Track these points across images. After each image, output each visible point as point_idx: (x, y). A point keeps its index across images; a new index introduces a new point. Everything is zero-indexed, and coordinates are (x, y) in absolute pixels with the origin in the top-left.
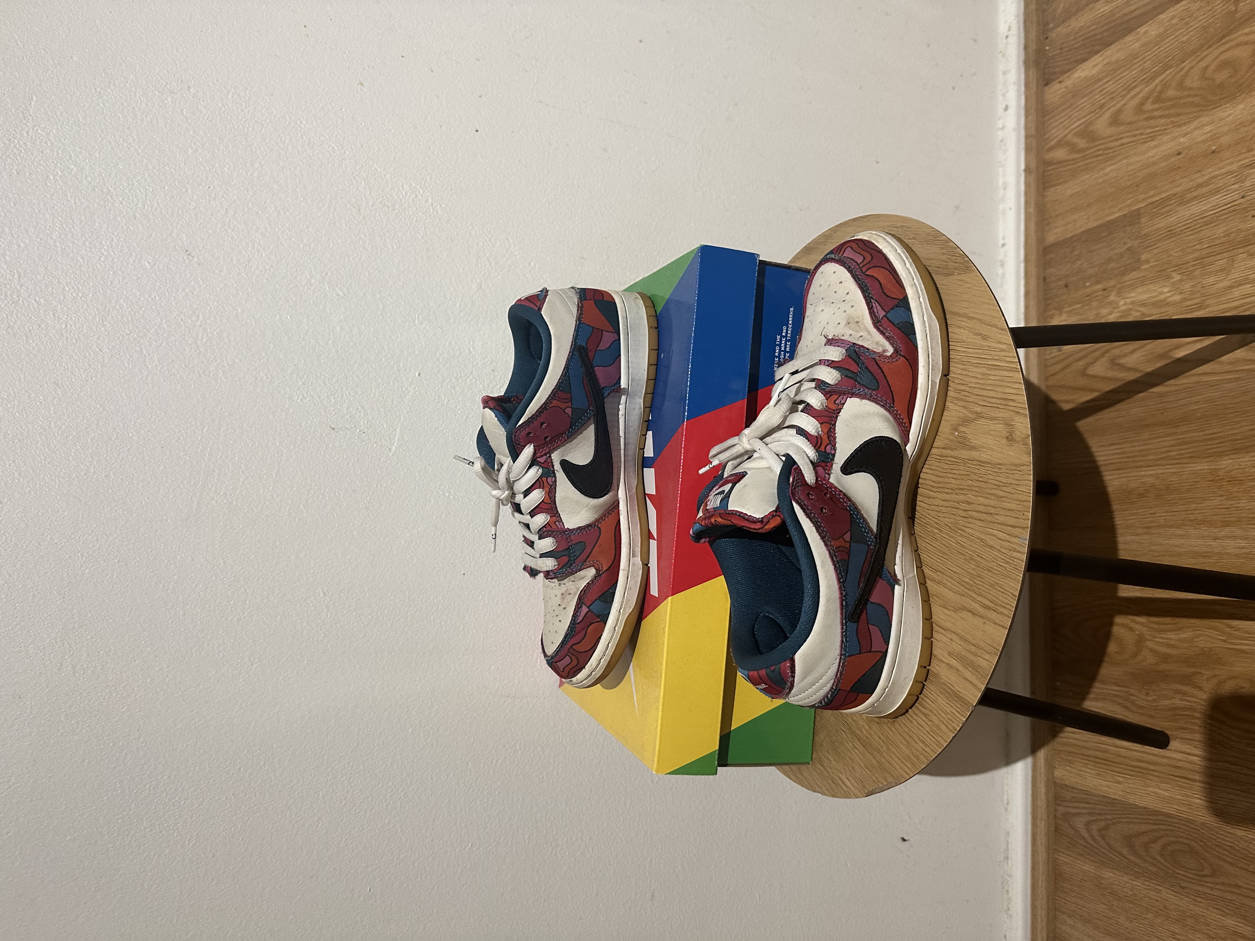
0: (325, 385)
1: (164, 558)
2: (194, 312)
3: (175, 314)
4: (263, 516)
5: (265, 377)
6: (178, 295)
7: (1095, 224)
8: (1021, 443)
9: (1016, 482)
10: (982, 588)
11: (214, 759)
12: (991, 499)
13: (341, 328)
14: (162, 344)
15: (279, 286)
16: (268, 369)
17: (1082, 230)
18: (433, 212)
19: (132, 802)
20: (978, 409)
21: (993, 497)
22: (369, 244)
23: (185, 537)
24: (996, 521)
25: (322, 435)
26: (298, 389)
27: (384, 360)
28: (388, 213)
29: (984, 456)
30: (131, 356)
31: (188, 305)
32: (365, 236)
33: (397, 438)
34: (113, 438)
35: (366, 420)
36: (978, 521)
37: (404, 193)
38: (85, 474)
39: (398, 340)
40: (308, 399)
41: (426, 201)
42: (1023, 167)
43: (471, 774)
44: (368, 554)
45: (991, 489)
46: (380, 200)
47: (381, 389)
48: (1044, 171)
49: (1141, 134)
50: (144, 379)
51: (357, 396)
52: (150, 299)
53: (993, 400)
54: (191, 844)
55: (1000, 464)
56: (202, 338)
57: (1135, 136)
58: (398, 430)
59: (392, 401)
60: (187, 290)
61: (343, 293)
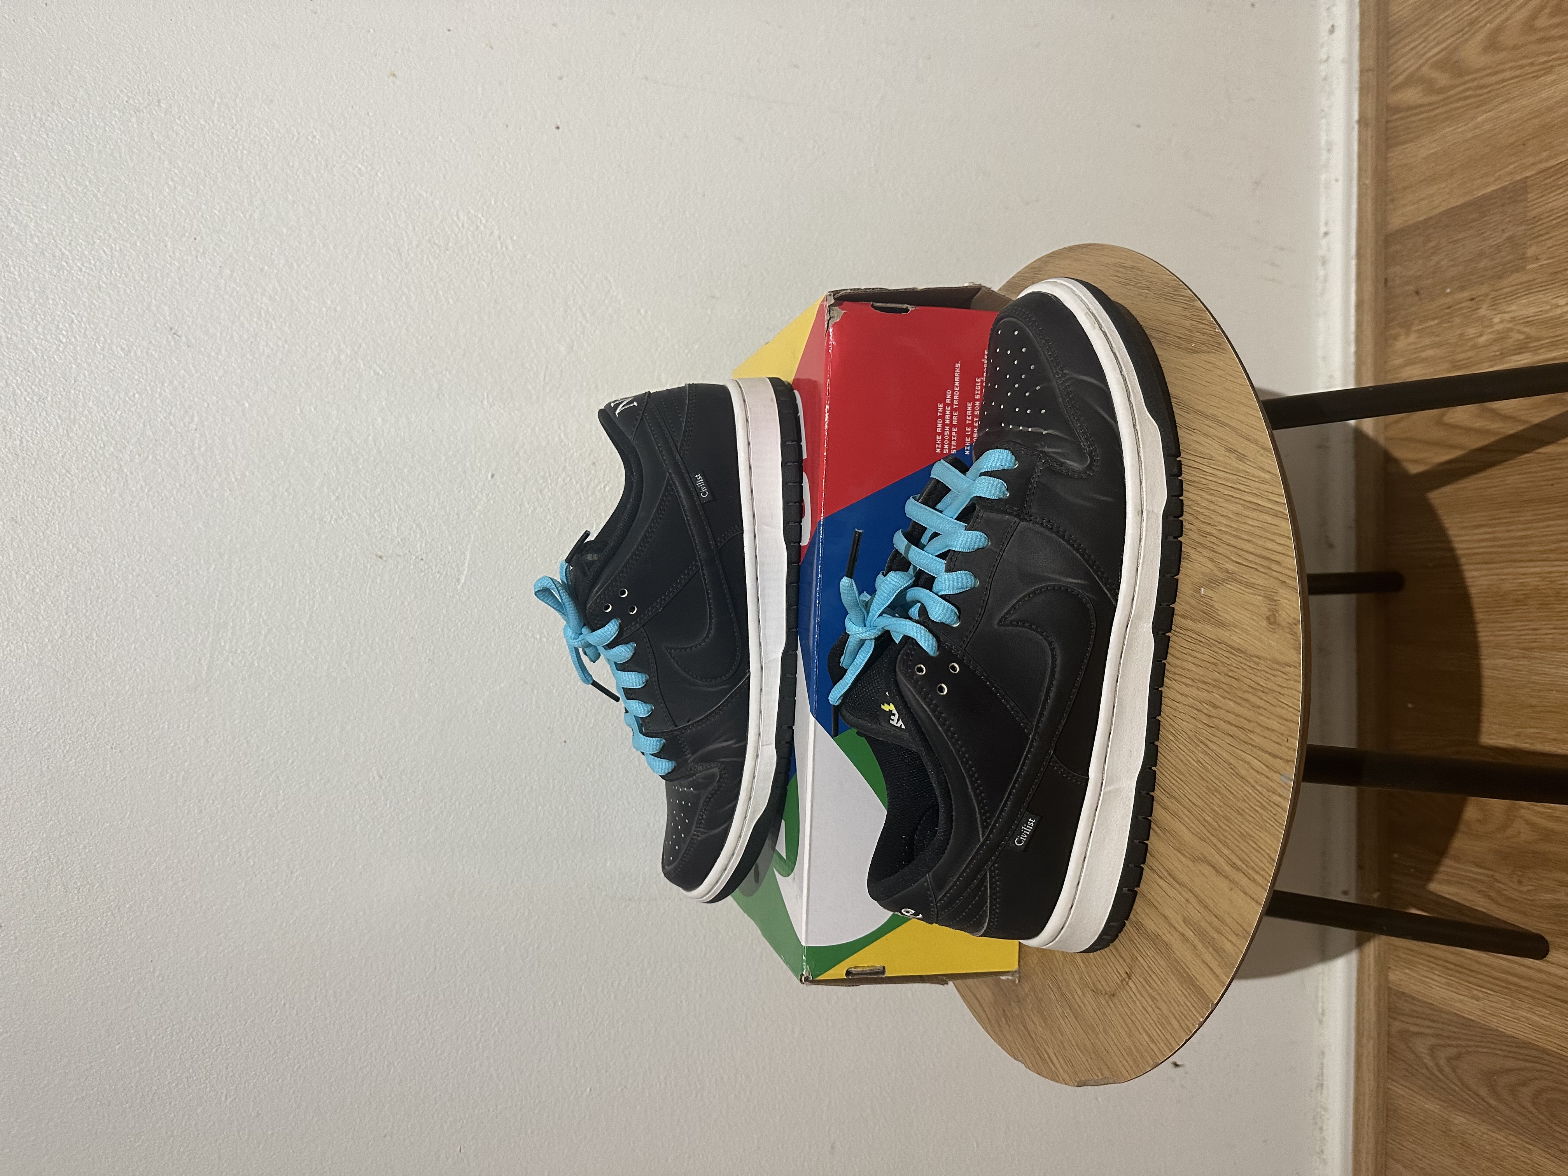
0: (366, 498)
1: (169, 741)
2: (186, 412)
3: (162, 417)
4: (294, 680)
5: (286, 494)
6: (165, 391)
7: (1461, 201)
8: (1287, 630)
9: (1279, 689)
10: (1229, 837)
11: (251, 994)
12: (1243, 707)
13: (383, 420)
14: (148, 457)
15: (298, 368)
16: (289, 481)
17: (1442, 209)
18: (502, 248)
19: (151, 1051)
20: (1230, 566)
21: (1247, 705)
22: (415, 301)
23: (195, 713)
24: (1250, 742)
25: (366, 567)
26: (331, 507)
27: (443, 458)
28: (439, 255)
29: (1236, 640)
30: (108, 477)
31: (178, 403)
32: (409, 290)
33: (466, 565)
34: (92, 587)
35: (424, 542)
36: (1226, 736)
37: (460, 225)
38: (60, 637)
39: (462, 430)
40: (345, 519)
41: (492, 233)
42: (1356, 117)
43: (585, 1001)
44: (434, 722)
45: (1245, 692)
46: (427, 238)
47: (442, 499)
48: (1387, 122)
49: (1532, 64)
50: (128, 505)
51: (410, 512)
52: (127, 399)
53: (1251, 558)
54: (229, 1100)
55: (1258, 657)
56: (200, 447)
57: (1522, 67)
58: (468, 555)
59: (458, 514)
60: (176, 383)
61: (383, 371)
